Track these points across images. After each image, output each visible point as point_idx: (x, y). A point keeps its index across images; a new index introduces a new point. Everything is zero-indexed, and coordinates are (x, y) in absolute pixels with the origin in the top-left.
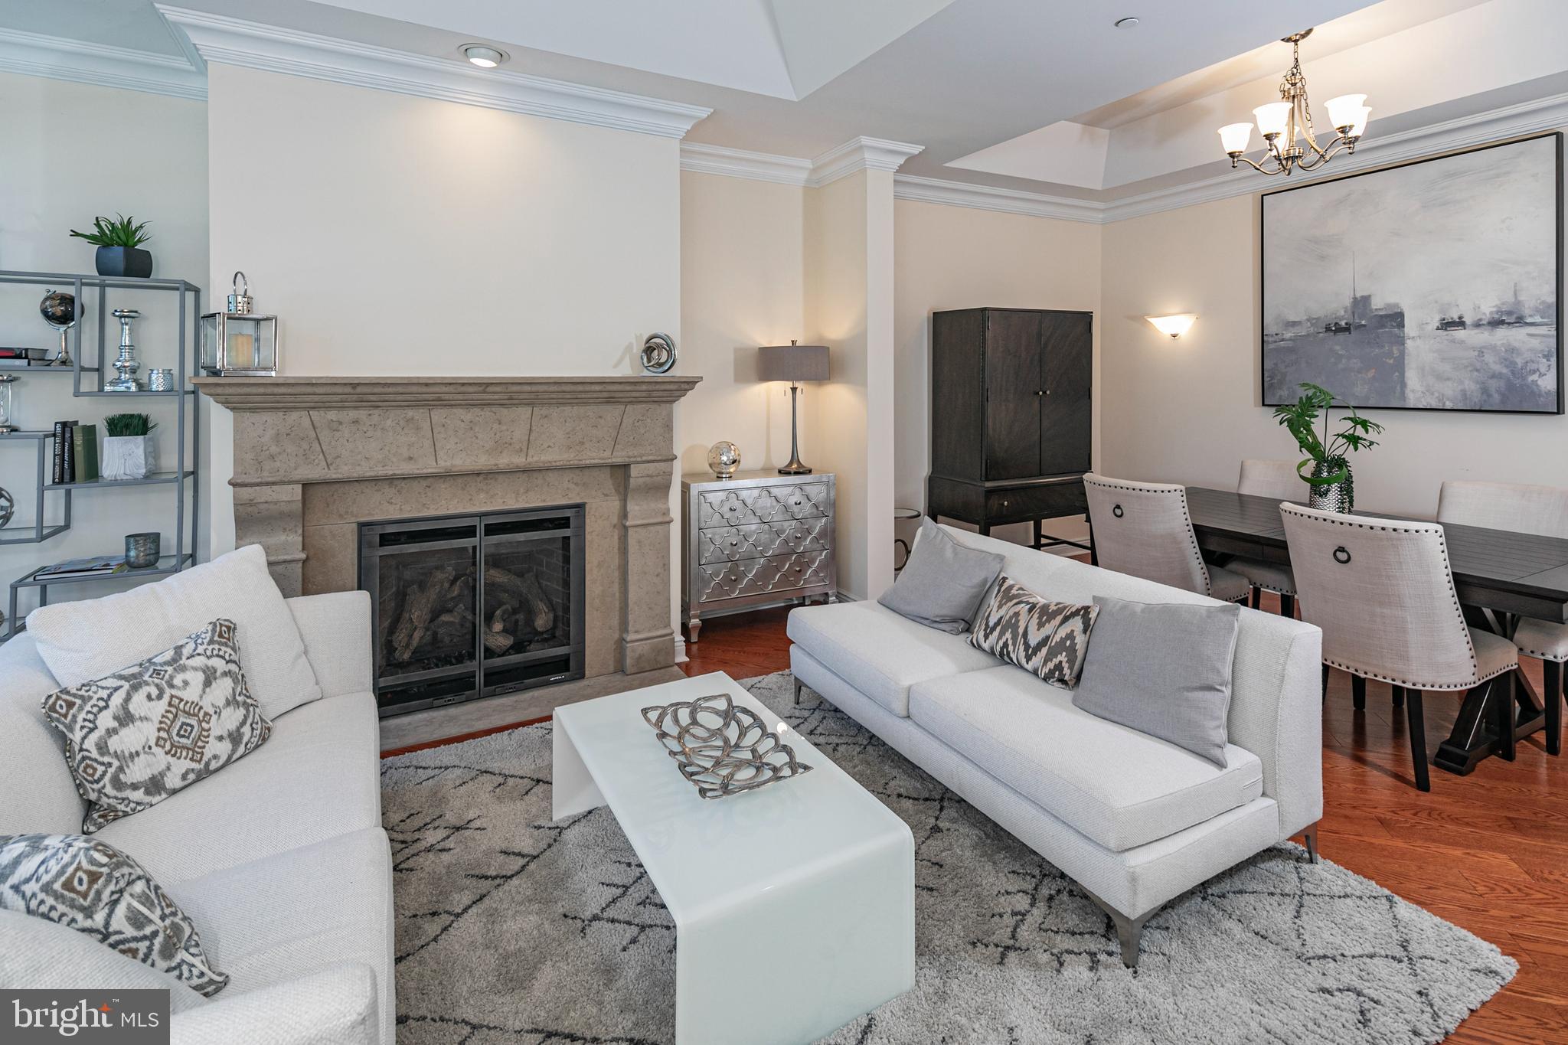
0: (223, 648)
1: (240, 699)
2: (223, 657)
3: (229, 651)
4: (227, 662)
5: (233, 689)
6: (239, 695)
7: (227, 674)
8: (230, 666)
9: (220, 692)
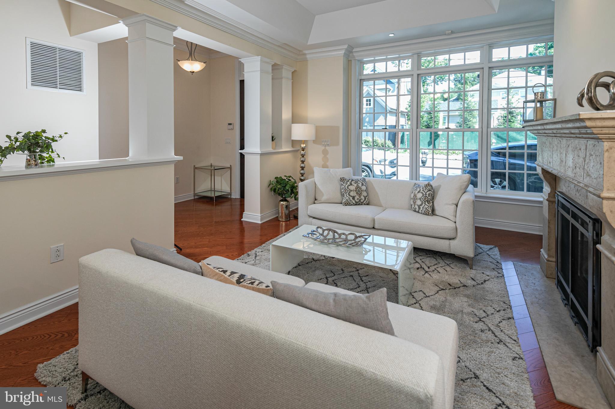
7: (422, 193)
8: (423, 192)
9: (419, 195)
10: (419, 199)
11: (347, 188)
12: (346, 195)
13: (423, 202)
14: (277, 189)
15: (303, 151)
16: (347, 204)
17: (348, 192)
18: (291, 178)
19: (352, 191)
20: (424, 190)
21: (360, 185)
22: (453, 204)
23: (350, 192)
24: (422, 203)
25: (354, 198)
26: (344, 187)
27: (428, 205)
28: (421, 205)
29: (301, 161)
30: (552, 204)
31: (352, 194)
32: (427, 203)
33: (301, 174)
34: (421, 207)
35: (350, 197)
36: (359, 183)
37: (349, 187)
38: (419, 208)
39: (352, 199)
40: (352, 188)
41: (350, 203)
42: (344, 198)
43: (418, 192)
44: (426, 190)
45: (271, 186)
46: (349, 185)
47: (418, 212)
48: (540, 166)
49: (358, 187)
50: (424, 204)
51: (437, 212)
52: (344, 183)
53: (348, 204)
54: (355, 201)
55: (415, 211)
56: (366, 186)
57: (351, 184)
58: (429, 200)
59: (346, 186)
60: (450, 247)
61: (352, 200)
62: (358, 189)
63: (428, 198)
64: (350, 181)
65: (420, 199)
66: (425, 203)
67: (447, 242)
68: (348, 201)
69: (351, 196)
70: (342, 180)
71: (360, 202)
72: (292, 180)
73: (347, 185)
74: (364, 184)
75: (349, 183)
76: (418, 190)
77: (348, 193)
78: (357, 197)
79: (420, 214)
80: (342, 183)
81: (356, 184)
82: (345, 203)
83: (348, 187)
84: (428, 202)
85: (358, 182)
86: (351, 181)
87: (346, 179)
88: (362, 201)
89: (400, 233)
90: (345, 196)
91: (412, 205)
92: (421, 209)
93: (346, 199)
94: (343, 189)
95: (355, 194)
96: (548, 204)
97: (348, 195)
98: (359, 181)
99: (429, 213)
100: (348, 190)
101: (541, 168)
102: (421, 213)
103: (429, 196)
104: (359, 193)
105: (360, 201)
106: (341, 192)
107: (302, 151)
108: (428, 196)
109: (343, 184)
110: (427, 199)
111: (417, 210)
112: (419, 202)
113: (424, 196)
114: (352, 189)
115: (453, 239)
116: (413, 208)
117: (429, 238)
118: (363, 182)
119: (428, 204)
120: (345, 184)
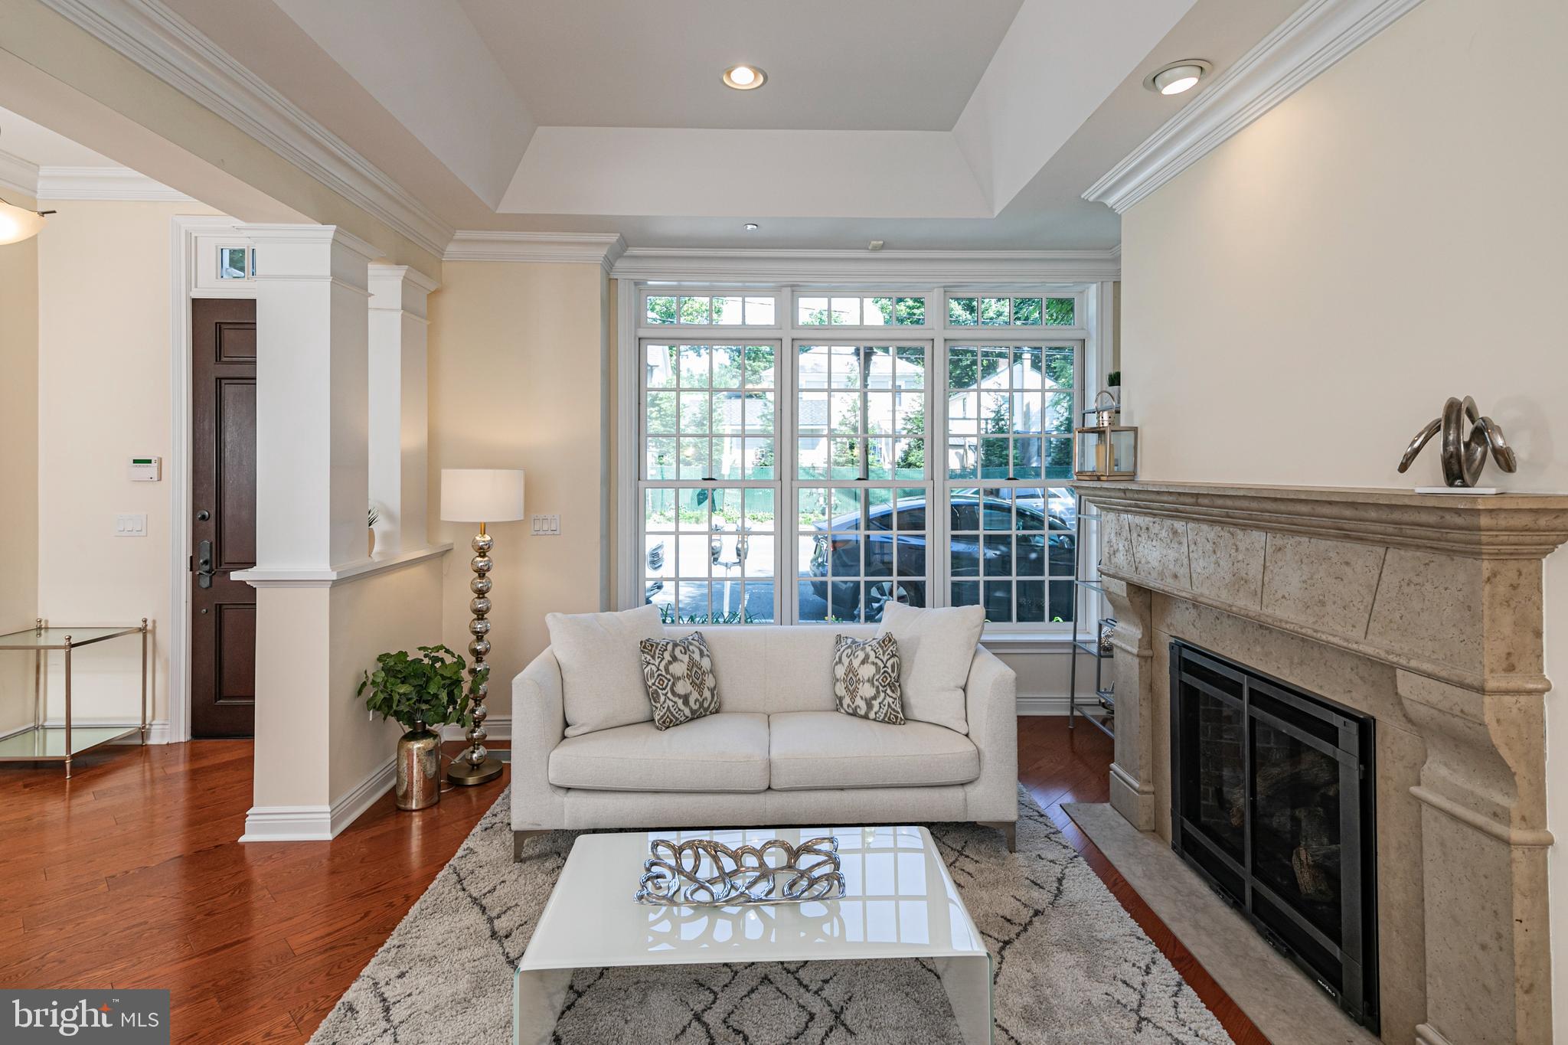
0: (880, 649)
1: (876, 683)
2: (876, 654)
3: (881, 652)
4: (876, 657)
5: (874, 675)
6: (876, 680)
7: (875, 664)
8: (877, 661)
9: (868, 671)
10: (868, 681)
11: (664, 673)
12: (666, 695)
13: (881, 688)
14: (396, 697)
15: (484, 556)
16: (669, 723)
17: (670, 683)
18: (441, 654)
19: (679, 678)
20: (881, 657)
21: (697, 656)
22: (956, 687)
23: (673, 684)
24: (878, 692)
25: (686, 699)
26: (655, 669)
27: (894, 696)
28: (874, 698)
29: (475, 592)
30: (1146, 662)
31: (683, 687)
32: (889, 691)
33: (475, 633)
34: (873, 702)
35: (676, 699)
36: (693, 652)
37: (671, 667)
38: (870, 706)
39: (684, 703)
40: (678, 669)
41: (677, 719)
42: (658, 705)
43: (863, 662)
44: (883, 655)
45: (369, 692)
46: (670, 663)
47: (866, 717)
48: (1122, 579)
49: (693, 664)
50: (882, 695)
51: (917, 712)
52: (654, 658)
53: (671, 721)
54: (691, 709)
55: (854, 714)
56: (708, 656)
57: (675, 659)
58: (893, 680)
59: (662, 667)
60: (966, 806)
61: (682, 707)
62: (695, 669)
63: (890, 676)
64: (670, 647)
65: (871, 681)
66: (885, 692)
67: (957, 794)
68: (672, 713)
69: (680, 696)
70: (647, 646)
71: (702, 710)
72: (449, 660)
73: (663, 663)
74: (706, 652)
75: (667, 656)
76: (861, 655)
77: (669, 688)
78: (695, 695)
79: (873, 722)
80: (649, 657)
81: (687, 656)
82: (664, 722)
83: (667, 670)
84: (891, 687)
85: (691, 648)
86: (673, 649)
87: (658, 644)
88: (706, 705)
89: (842, 789)
90: (662, 698)
91: (841, 699)
92: (876, 708)
93: (666, 705)
94: (652, 675)
95: (690, 688)
96: (1139, 664)
97: (669, 695)
98: (691, 644)
99: (897, 718)
100: (668, 677)
101: (1124, 583)
102: (875, 720)
103: (893, 671)
104: (698, 682)
105: (701, 705)
106: (647, 687)
107: (479, 559)
108: (890, 671)
109: (652, 661)
110: (889, 679)
111: (862, 712)
112: (867, 691)
113: (882, 671)
114: (680, 675)
115: (970, 782)
116: (849, 706)
117: (915, 790)
118: (702, 647)
119: (893, 692)
120: (658, 661)
